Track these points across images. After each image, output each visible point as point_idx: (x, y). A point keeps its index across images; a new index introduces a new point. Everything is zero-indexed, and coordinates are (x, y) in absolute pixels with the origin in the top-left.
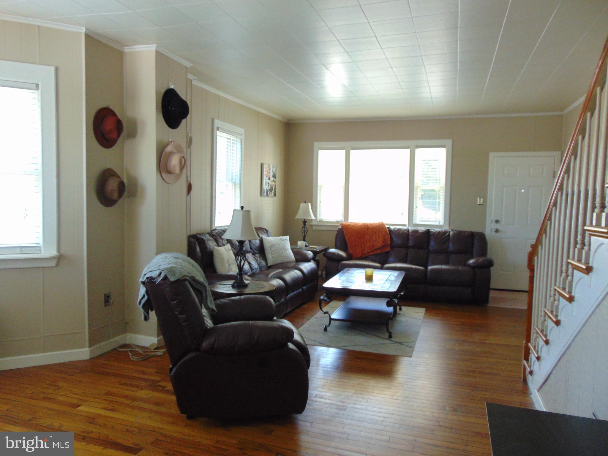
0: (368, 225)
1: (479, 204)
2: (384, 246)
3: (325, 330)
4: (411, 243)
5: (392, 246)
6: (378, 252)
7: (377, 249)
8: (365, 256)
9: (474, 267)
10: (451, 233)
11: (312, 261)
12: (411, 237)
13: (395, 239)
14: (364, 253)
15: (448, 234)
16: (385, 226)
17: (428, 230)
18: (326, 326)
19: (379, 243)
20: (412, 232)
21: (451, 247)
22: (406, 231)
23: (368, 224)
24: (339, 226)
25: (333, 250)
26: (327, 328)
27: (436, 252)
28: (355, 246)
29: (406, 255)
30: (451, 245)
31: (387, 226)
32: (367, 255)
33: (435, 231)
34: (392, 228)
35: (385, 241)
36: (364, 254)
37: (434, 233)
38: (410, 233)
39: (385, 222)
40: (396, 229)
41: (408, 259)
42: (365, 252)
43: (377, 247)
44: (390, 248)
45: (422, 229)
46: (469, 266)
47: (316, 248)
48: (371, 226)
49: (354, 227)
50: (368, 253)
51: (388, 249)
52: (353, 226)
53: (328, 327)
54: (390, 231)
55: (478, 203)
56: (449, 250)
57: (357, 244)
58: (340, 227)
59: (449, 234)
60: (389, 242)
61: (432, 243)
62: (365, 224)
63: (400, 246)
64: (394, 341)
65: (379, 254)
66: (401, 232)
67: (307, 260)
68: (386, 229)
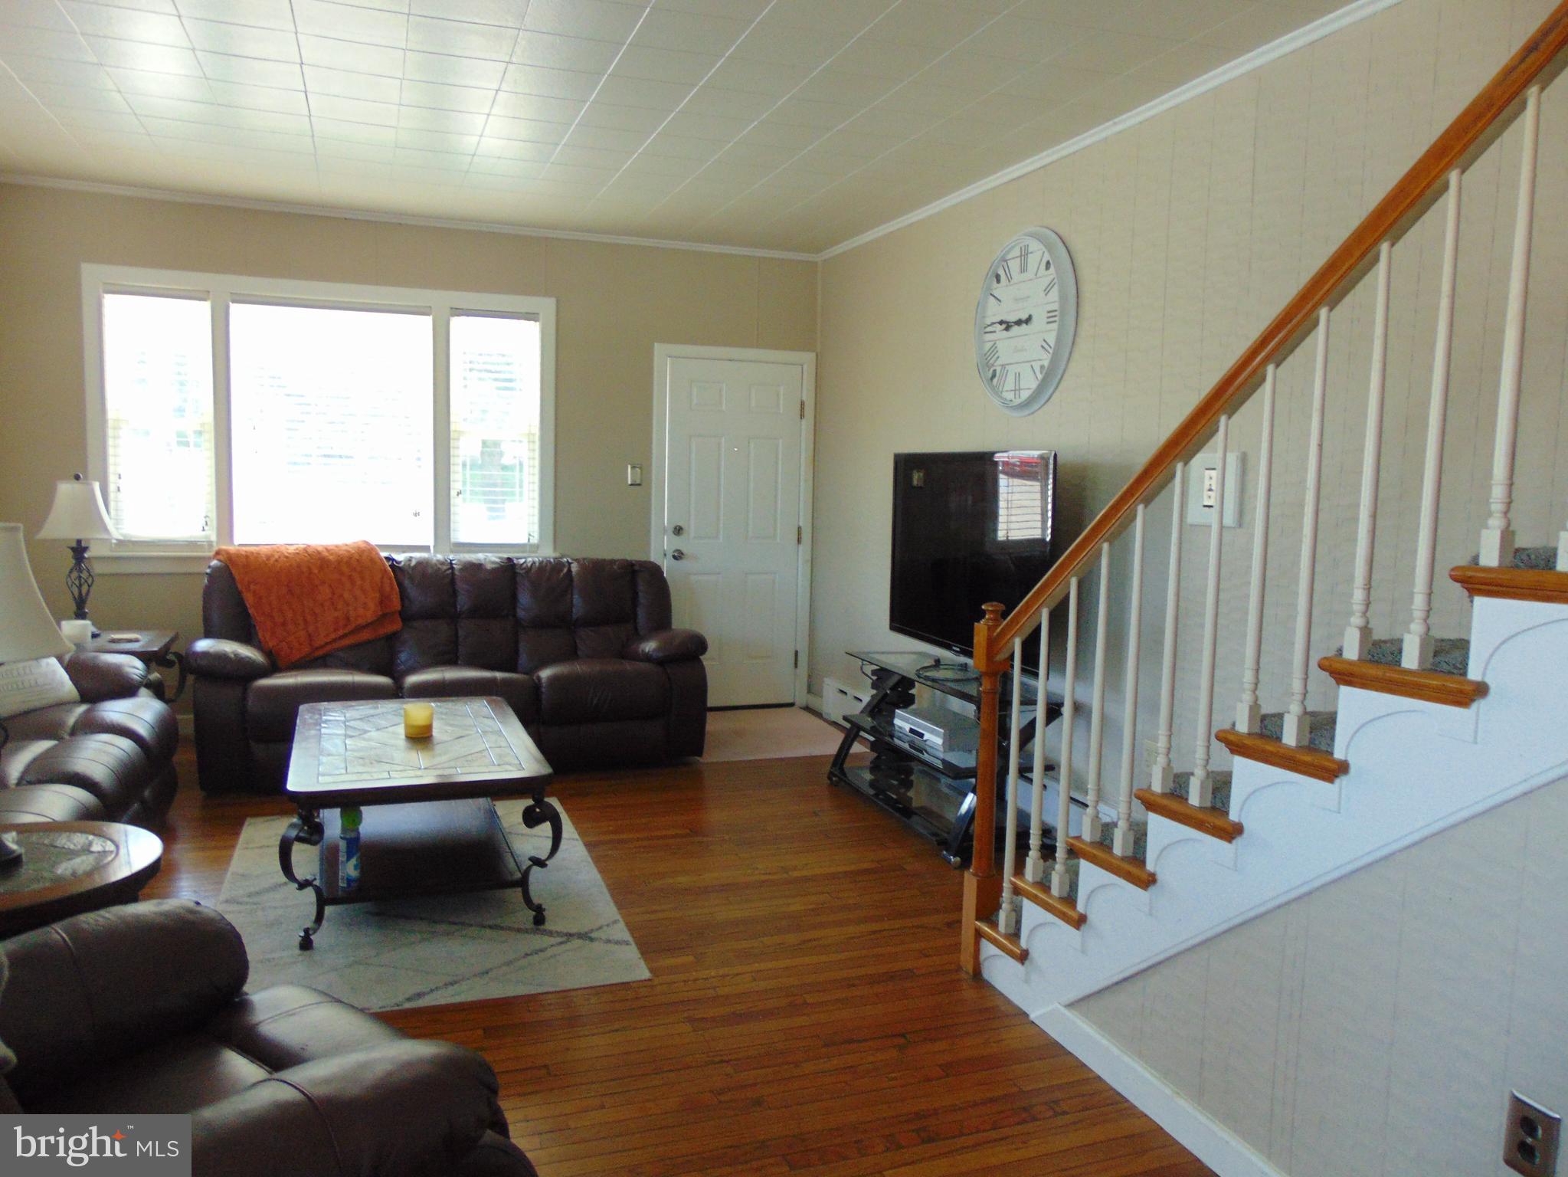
0: (319, 553)
1: (631, 485)
2: (383, 618)
3: (306, 944)
4: (463, 602)
5: (406, 617)
6: (365, 636)
7: (360, 628)
8: (320, 653)
9: (661, 661)
10: (575, 568)
11: (143, 691)
12: (461, 586)
13: (413, 592)
14: (317, 645)
15: (565, 570)
16: (378, 554)
17: (509, 559)
18: (306, 931)
19: (366, 609)
20: (461, 570)
21: (578, 605)
22: (445, 568)
23: (320, 549)
24: (210, 559)
25: (203, 645)
26: (312, 937)
27: (540, 624)
28: (284, 624)
29: (455, 641)
30: (577, 600)
31: (384, 554)
32: (329, 648)
33: (529, 565)
34: (400, 557)
35: (384, 600)
36: (317, 649)
37: (529, 570)
38: (457, 573)
39: (374, 541)
40: (413, 563)
41: (461, 650)
42: (319, 642)
43: (361, 621)
44: (400, 622)
45: (490, 559)
46: (648, 658)
47: (137, 641)
48: (332, 554)
49: (273, 559)
50: (330, 643)
51: (397, 625)
52: (268, 558)
53: (315, 931)
54: (394, 566)
55: (629, 482)
56: (575, 617)
57: (289, 615)
58: (214, 563)
59: (569, 570)
60: (396, 603)
61: (525, 598)
62: (310, 551)
63: (430, 615)
64: (559, 934)
65: (369, 642)
66: (430, 571)
67: (125, 689)
68: (384, 565)
